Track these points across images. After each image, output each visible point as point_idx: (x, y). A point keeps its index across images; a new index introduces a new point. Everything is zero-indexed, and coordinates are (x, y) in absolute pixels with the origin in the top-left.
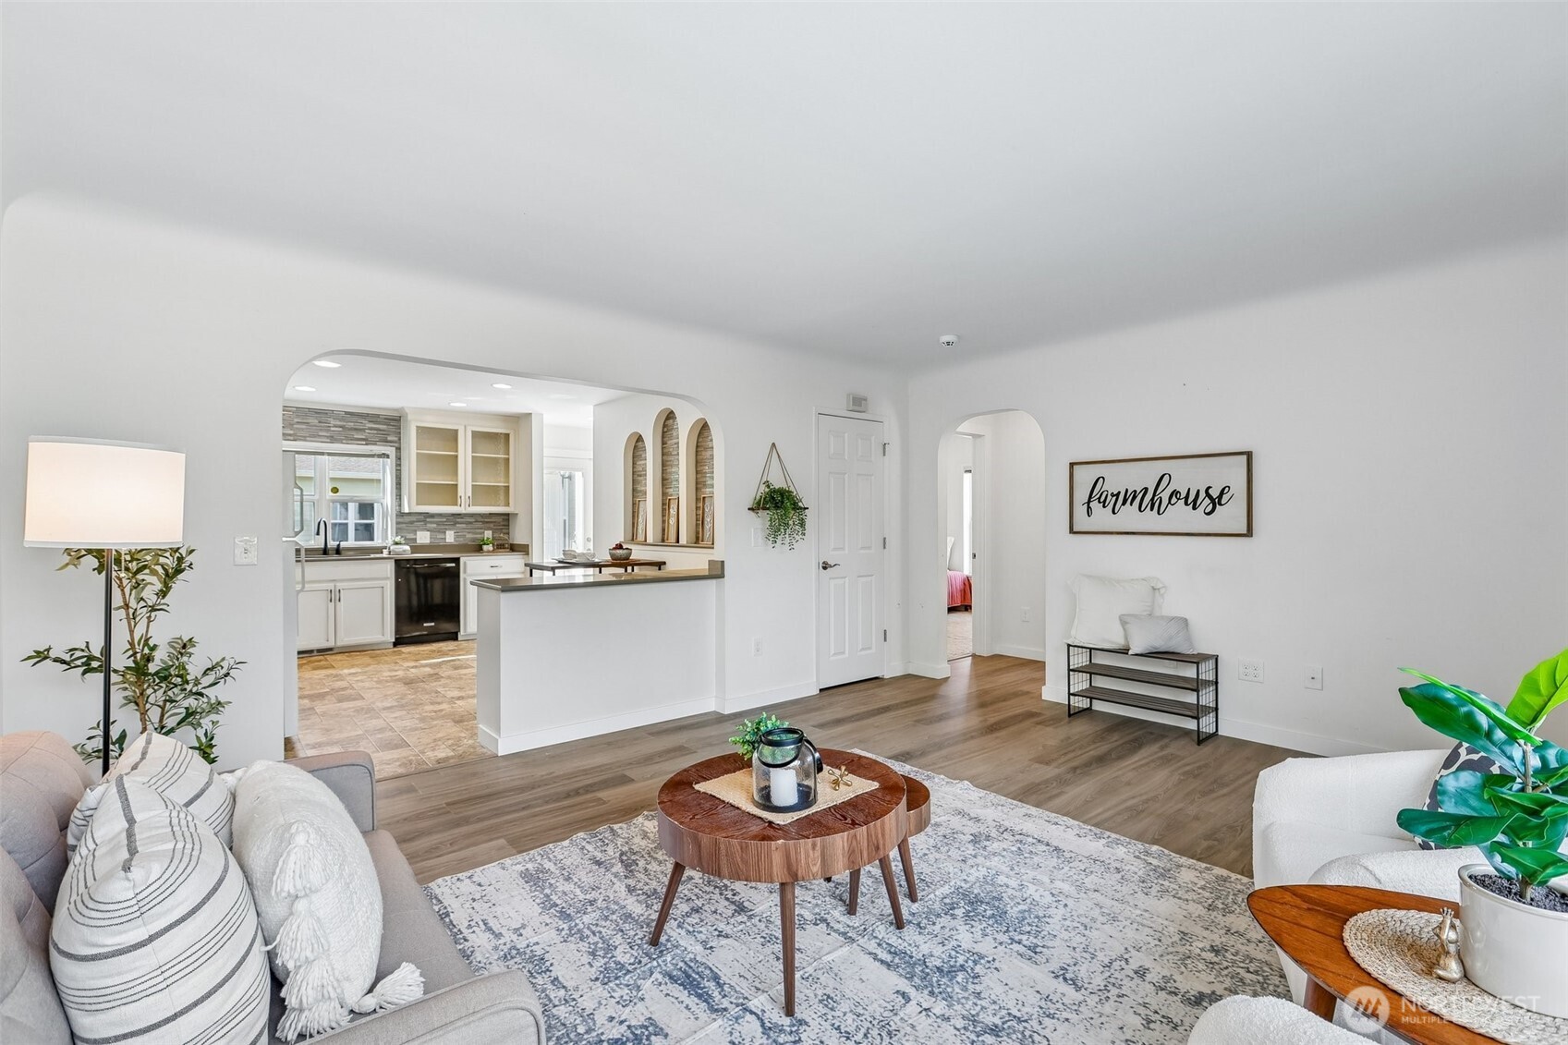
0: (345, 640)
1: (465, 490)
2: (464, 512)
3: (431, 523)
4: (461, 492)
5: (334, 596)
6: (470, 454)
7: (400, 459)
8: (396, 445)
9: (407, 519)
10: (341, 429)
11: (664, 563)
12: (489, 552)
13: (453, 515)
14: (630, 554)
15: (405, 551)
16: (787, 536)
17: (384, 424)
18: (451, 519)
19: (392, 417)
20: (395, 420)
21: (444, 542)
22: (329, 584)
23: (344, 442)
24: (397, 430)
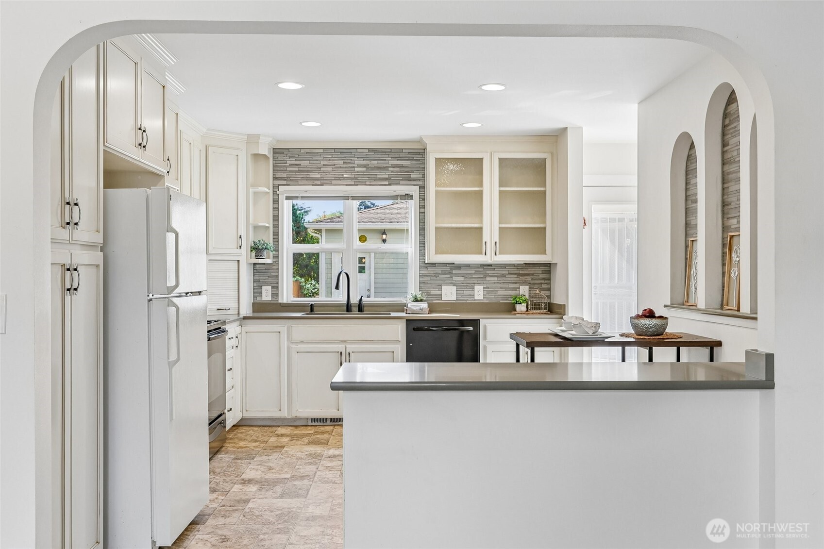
1: (491, 234)
2: (490, 262)
3: (458, 275)
4: (486, 237)
5: (344, 360)
6: (496, 189)
7: (424, 199)
8: (420, 183)
9: (431, 271)
10: (364, 169)
11: (719, 344)
12: (521, 313)
13: (482, 266)
14: (665, 326)
15: (421, 310)
17: (408, 160)
18: (477, 271)
19: (416, 151)
20: (419, 154)
21: (473, 300)
22: (337, 346)
23: (367, 183)
24: (422, 166)
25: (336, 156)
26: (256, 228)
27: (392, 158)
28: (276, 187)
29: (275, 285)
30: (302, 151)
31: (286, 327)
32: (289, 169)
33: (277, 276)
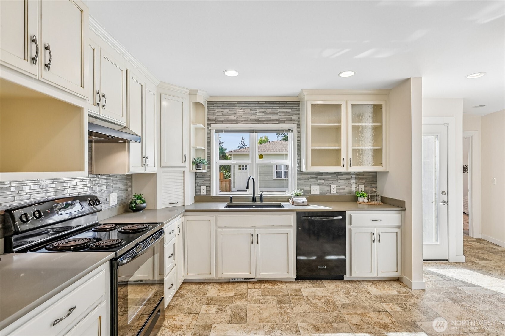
0: (262, 274)
1: (346, 153)
2: (346, 171)
3: (320, 179)
4: (343, 155)
5: (254, 239)
6: (350, 124)
7: (300, 132)
8: (297, 122)
9: (304, 176)
10: (263, 114)
13: (336, 173)
17: (289, 108)
18: (333, 176)
19: (294, 103)
20: (296, 104)
21: (329, 194)
22: (250, 229)
23: (265, 122)
24: (298, 112)
25: (246, 106)
26: (197, 150)
27: (280, 107)
28: (209, 125)
29: (209, 185)
30: (225, 103)
31: (214, 217)
32: (217, 114)
33: (210, 180)
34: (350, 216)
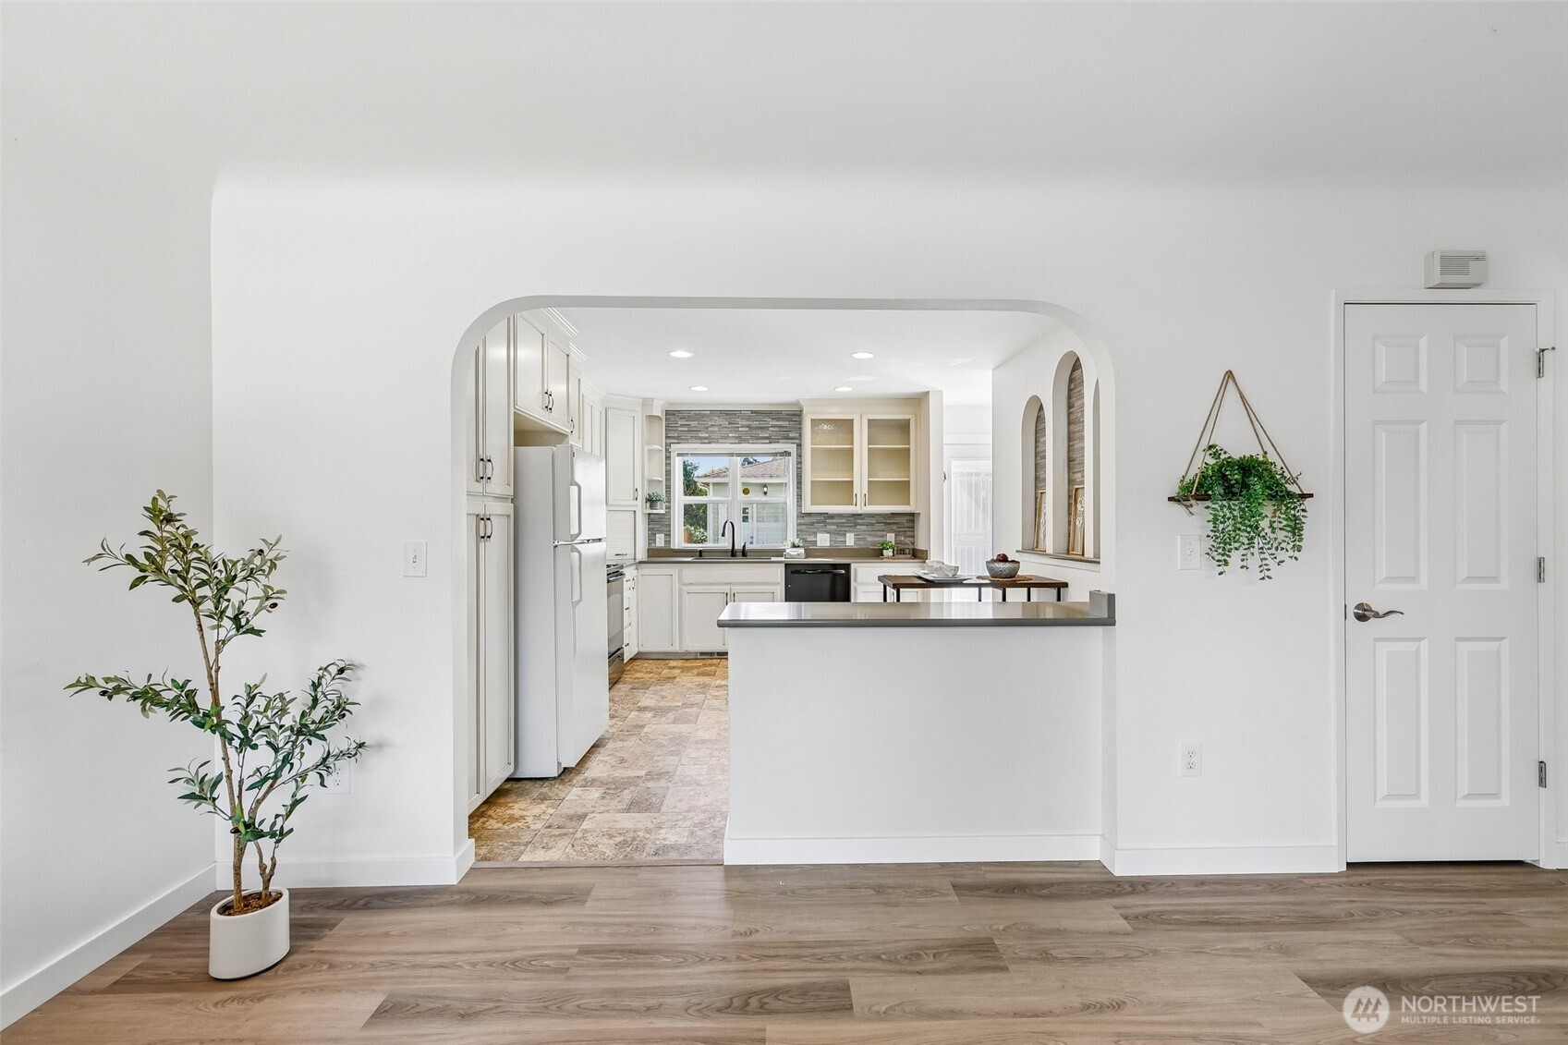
1: (861, 488)
2: (860, 512)
3: (831, 524)
4: (856, 489)
5: (730, 599)
6: (866, 446)
7: (801, 457)
8: (797, 441)
9: (808, 520)
10: (747, 429)
11: (1066, 585)
12: (888, 558)
13: (853, 515)
14: (1017, 569)
15: (797, 556)
16: (1256, 550)
17: (786, 421)
18: (849, 520)
19: (794, 413)
20: (796, 415)
21: (844, 546)
22: (724, 587)
23: (750, 441)
24: (799, 426)
25: (722, 417)
26: (650, 481)
27: (772, 418)
28: (668, 445)
29: (668, 533)
30: (692, 413)
31: (678, 568)
32: (679, 429)
33: (670, 525)
34: (855, 570)
